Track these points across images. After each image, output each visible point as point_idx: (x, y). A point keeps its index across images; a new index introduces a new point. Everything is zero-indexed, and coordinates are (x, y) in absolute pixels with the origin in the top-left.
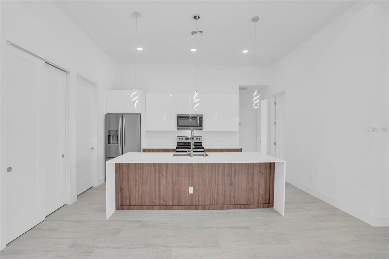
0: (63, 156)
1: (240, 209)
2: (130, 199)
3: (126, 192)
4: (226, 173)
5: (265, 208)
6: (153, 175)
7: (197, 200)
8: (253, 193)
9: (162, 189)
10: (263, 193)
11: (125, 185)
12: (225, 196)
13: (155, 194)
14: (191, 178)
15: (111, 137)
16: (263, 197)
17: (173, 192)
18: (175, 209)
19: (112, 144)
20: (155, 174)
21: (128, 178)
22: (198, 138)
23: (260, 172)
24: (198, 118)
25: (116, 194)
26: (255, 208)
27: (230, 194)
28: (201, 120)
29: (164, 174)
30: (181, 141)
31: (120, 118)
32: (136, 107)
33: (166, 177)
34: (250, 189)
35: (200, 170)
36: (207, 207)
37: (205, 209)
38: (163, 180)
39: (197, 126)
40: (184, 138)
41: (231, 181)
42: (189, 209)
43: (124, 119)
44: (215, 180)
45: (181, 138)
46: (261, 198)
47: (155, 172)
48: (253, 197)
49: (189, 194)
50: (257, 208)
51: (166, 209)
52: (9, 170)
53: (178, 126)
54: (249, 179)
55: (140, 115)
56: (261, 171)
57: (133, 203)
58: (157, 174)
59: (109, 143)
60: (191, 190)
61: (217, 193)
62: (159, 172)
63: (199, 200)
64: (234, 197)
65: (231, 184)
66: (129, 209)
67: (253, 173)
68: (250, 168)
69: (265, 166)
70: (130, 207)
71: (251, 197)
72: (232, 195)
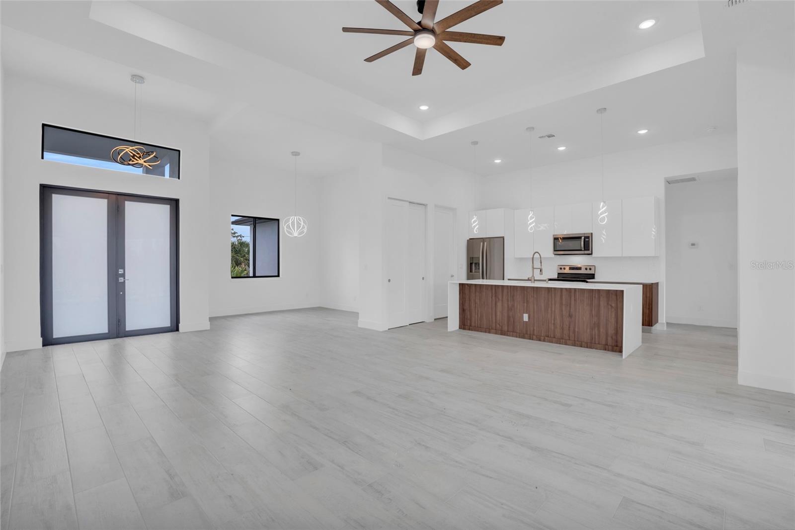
0: (423, 278)
1: (581, 347)
2: (471, 320)
3: (468, 313)
4: (564, 302)
5: (615, 351)
6: (491, 299)
7: (532, 329)
8: (599, 331)
9: (498, 314)
10: (614, 332)
11: (466, 307)
12: (562, 329)
13: (492, 318)
14: (525, 304)
15: (474, 265)
16: (613, 338)
17: (509, 317)
18: (510, 336)
19: (475, 272)
20: (492, 298)
21: (470, 300)
22: (588, 268)
23: (608, 304)
24: (583, 238)
25: (460, 314)
26: (601, 350)
27: (569, 327)
28: (587, 241)
29: (500, 298)
30: (563, 271)
31: (482, 243)
32: (476, 231)
33: (502, 301)
34: (595, 324)
35: (535, 296)
36: (542, 338)
37: (540, 340)
38: (499, 304)
39: (581, 250)
40: (567, 268)
41: (570, 312)
42: (523, 337)
43: (485, 243)
44: (552, 310)
45: (563, 267)
46: (609, 339)
47: (492, 296)
48: (599, 336)
49: (524, 321)
50: (603, 350)
51: (501, 334)
52: (389, 281)
53: (555, 251)
54: (593, 312)
55: (502, 239)
56: (610, 303)
57: (473, 324)
58: (494, 298)
59: (471, 271)
60: (526, 317)
61: (554, 324)
62: (496, 296)
63: (534, 330)
64: (574, 331)
65: (570, 316)
66: (469, 330)
67: (599, 305)
68: (594, 298)
69: (615, 297)
70: (470, 328)
71: (596, 335)
72: (572, 329)
